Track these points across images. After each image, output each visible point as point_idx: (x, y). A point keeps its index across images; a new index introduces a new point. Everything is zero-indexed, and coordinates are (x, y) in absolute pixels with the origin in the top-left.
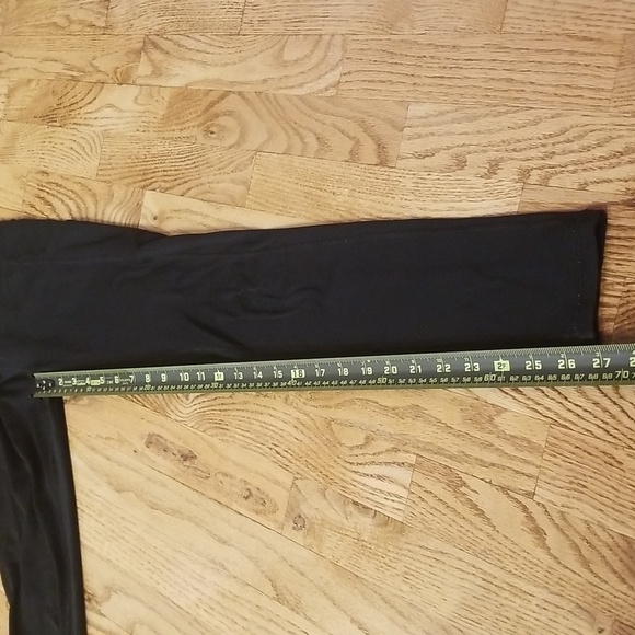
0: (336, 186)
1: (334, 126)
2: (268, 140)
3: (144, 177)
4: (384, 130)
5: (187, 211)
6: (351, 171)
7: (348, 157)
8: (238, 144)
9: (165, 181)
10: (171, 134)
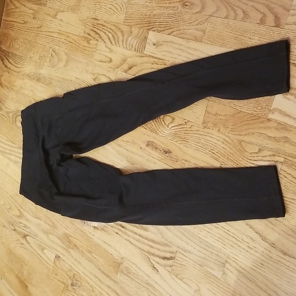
0: (252, 35)
1: (253, 6)
2: (217, 11)
3: (149, 25)
4: (280, 11)
5: (171, 42)
6: (260, 29)
7: (259, 22)
8: (200, 12)
9: (160, 27)
10: (164, 5)
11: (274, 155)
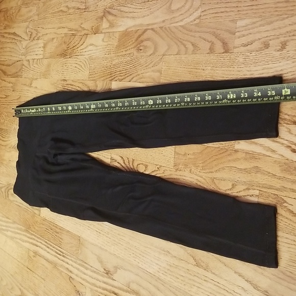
0: (204, 66)
1: (200, 37)
2: (168, 49)
3: (111, 76)
4: (226, 35)
6: (211, 58)
7: (208, 51)
8: (154, 53)
9: (121, 76)
10: (121, 54)
11: (248, 189)
